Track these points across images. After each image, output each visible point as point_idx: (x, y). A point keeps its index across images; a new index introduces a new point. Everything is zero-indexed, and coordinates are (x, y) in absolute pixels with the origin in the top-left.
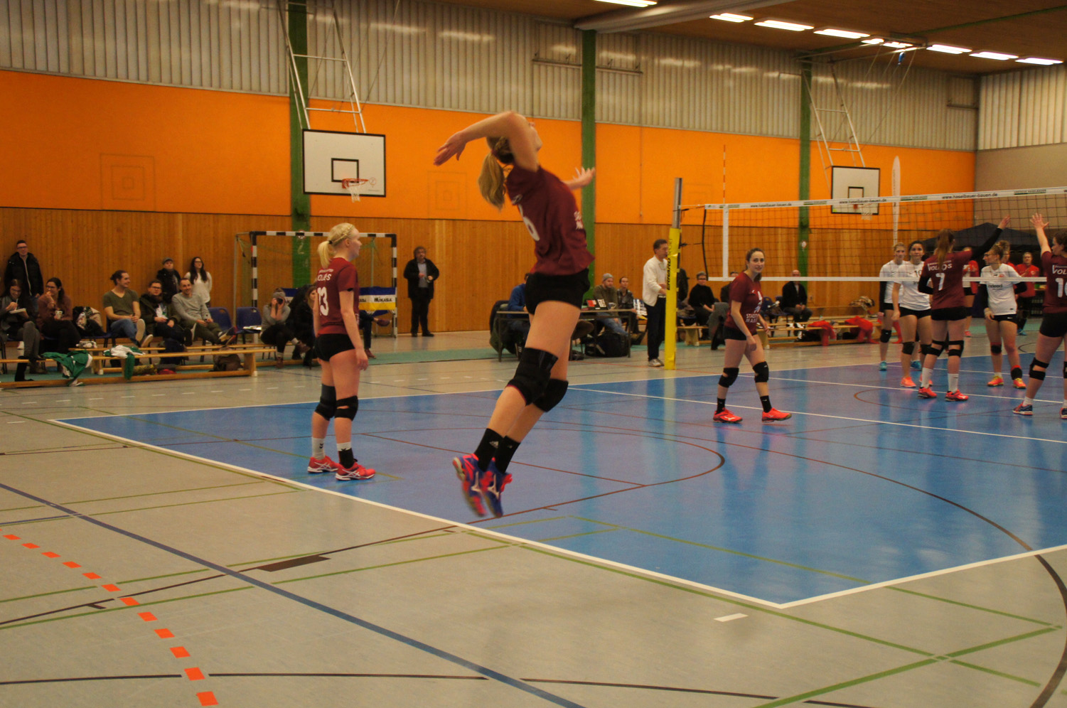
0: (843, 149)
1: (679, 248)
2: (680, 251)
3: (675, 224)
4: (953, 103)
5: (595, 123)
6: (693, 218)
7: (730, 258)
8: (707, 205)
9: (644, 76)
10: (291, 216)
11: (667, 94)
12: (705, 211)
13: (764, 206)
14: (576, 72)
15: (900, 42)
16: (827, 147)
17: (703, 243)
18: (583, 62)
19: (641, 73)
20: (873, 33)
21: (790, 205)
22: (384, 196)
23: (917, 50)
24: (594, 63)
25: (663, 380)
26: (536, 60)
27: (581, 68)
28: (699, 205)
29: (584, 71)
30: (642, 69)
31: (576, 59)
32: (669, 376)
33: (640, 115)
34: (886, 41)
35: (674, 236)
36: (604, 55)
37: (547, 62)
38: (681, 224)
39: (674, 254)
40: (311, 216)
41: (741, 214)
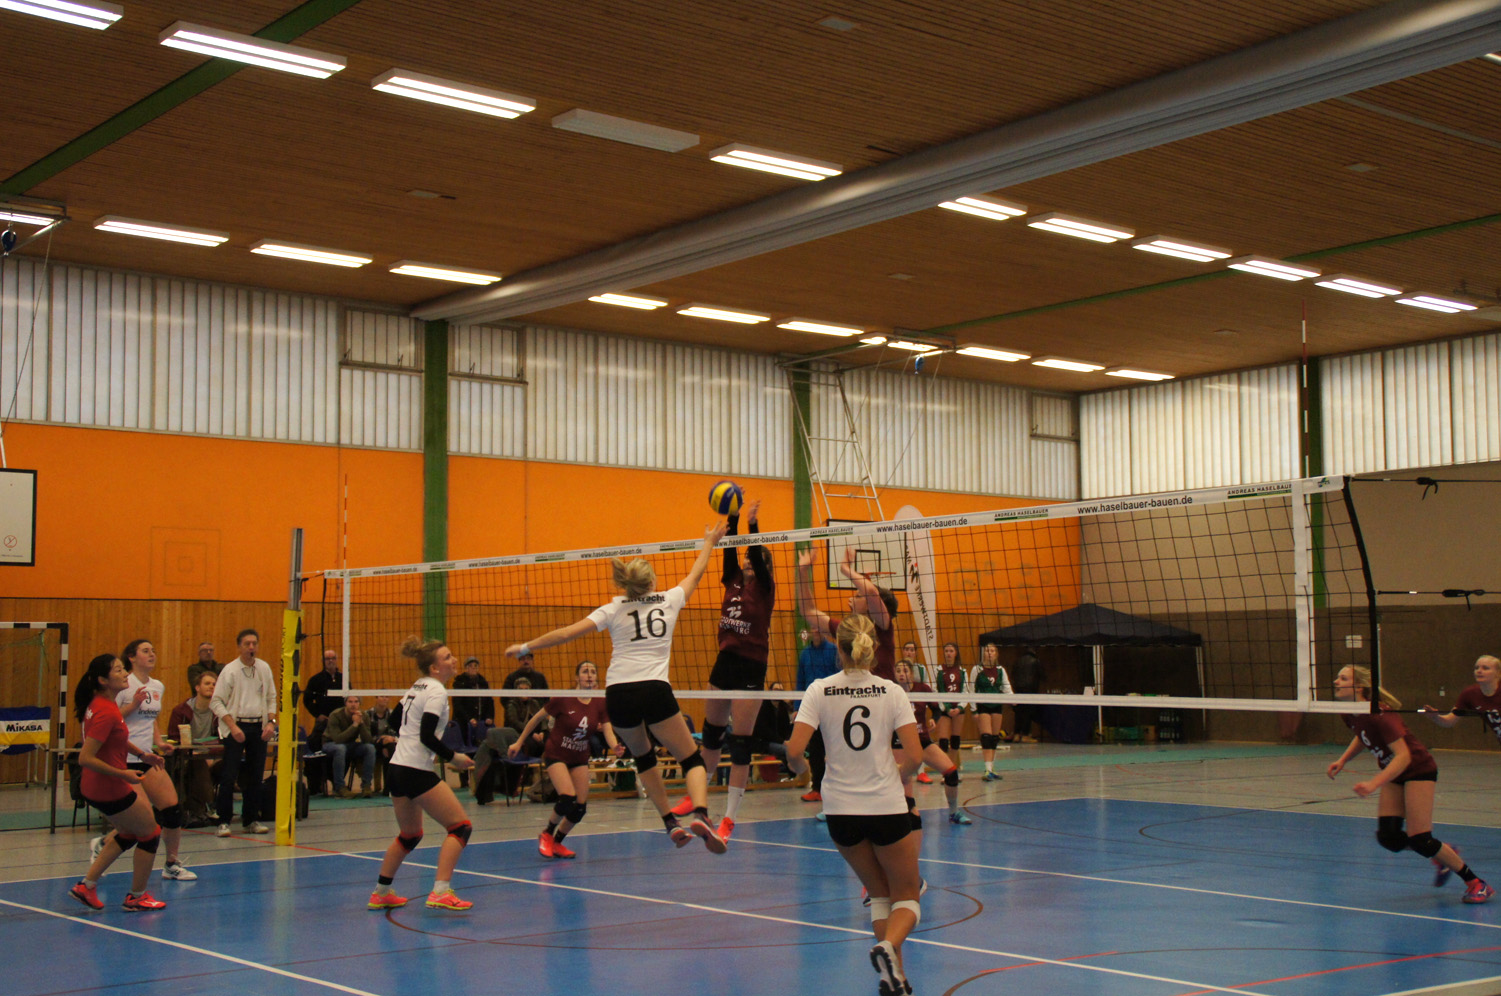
0: (849, 494)
2: (297, 646)
3: (292, 603)
4: (1039, 431)
5: (447, 456)
8: (326, 571)
9: (530, 388)
11: (571, 415)
12: (325, 580)
14: (415, 381)
15: (915, 342)
16: (823, 492)
17: (322, 633)
18: (426, 367)
19: (526, 383)
20: (870, 330)
22: (32, 564)
23: (943, 354)
24: (446, 369)
25: (274, 861)
26: (345, 362)
27: (423, 374)
28: (317, 572)
29: (428, 379)
30: (529, 378)
31: (416, 360)
33: (525, 445)
34: (889, 340)
35: (290, 622)
36: (462, 356)
37: (364, 366)
39: (288, 651)
41: (363, 585)
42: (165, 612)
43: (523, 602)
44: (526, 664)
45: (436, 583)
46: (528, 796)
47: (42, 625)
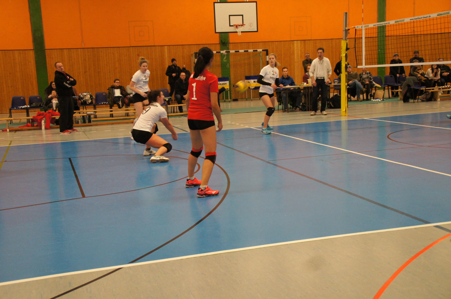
1: (346, 51)
2: (347, 52)
3: (344, 38)
6: (352, 34)
7: (365, 55)
8: (356, 26)
10: (219, 44)
12: (356, 29)
13: (379, 25)
17: (355, 47)
21: (389, 23)
22: (257, 31)
25: (341, 121)
28: (353, 27)
32: (344, 119)
35: (343, 44)
38: (347, 38)
39: (343, 54)
40: (229, 43)
41: (370, 30)
42: (295, 44)
43: (412, 34)
44: (416, 55)
45: (382, 29)
46: (421, 99)
47: (261, 50)
